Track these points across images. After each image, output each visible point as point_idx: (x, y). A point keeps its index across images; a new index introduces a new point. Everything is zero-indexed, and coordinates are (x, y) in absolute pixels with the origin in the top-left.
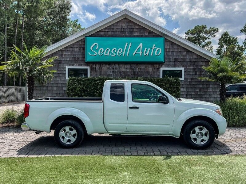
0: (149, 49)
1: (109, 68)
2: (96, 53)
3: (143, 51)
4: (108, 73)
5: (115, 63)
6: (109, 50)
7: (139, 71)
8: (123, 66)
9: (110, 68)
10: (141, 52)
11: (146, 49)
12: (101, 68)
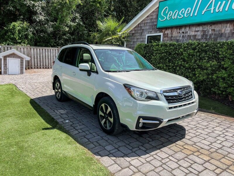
0: (224, 2)
1: (179, 32)
2: (166, 18)
3: (215, 6)
4: (178, 38)
5: (185, 26)
6: (177, 12)
7: (213, 33)
8: (194, 29)
9: (181, 32)
10: (213, 8)
11: (220, 3)
12: (172, 34)
